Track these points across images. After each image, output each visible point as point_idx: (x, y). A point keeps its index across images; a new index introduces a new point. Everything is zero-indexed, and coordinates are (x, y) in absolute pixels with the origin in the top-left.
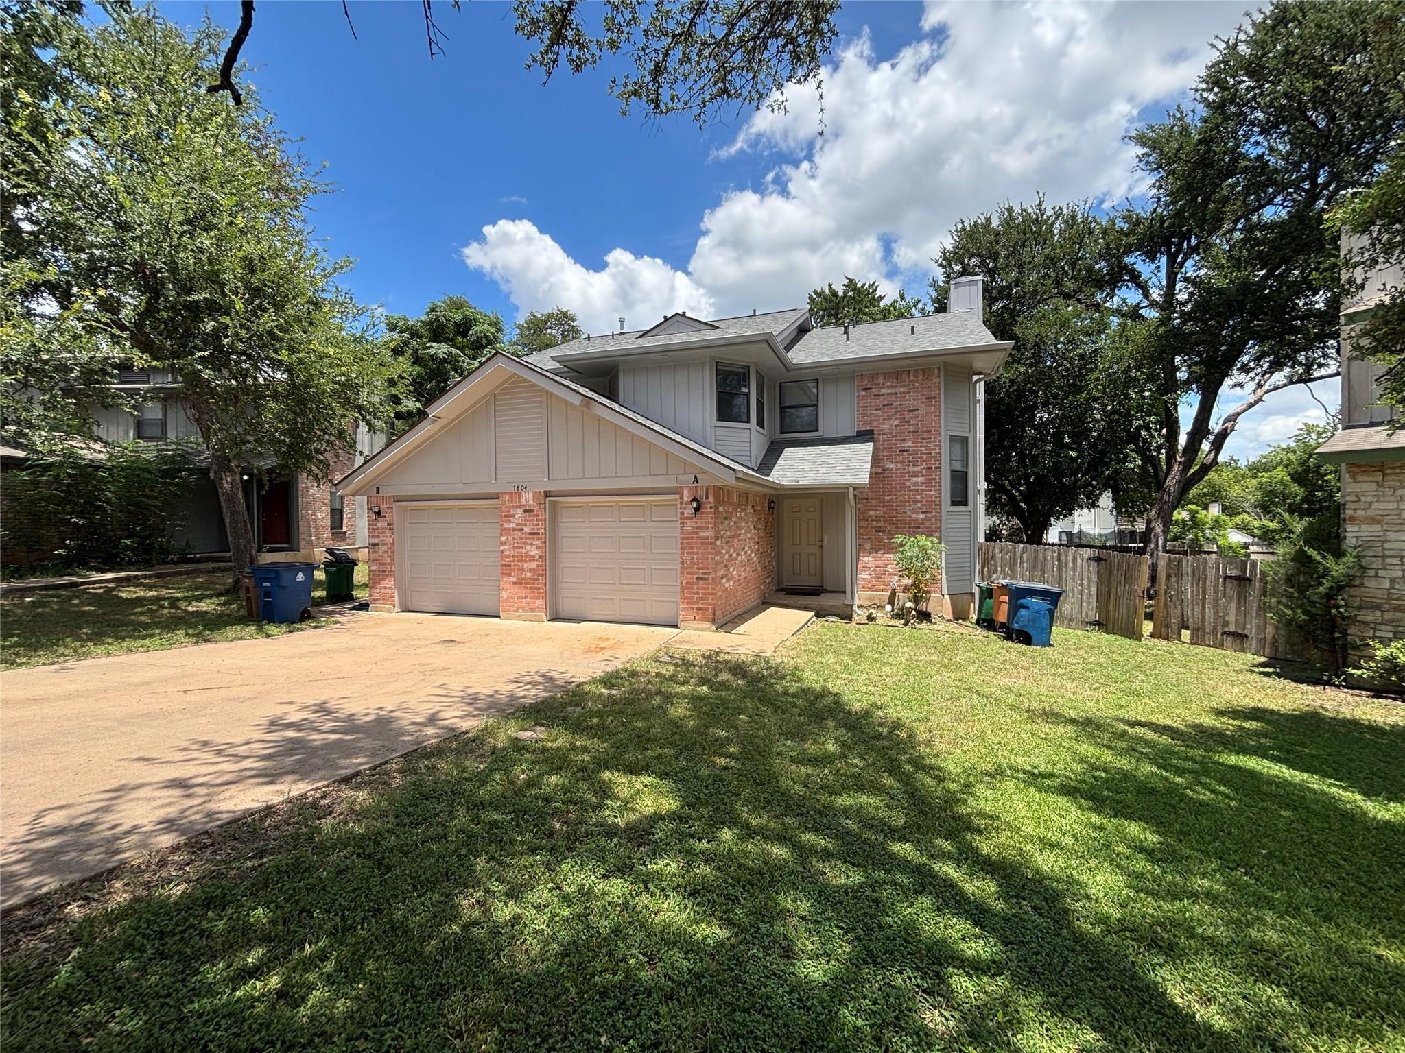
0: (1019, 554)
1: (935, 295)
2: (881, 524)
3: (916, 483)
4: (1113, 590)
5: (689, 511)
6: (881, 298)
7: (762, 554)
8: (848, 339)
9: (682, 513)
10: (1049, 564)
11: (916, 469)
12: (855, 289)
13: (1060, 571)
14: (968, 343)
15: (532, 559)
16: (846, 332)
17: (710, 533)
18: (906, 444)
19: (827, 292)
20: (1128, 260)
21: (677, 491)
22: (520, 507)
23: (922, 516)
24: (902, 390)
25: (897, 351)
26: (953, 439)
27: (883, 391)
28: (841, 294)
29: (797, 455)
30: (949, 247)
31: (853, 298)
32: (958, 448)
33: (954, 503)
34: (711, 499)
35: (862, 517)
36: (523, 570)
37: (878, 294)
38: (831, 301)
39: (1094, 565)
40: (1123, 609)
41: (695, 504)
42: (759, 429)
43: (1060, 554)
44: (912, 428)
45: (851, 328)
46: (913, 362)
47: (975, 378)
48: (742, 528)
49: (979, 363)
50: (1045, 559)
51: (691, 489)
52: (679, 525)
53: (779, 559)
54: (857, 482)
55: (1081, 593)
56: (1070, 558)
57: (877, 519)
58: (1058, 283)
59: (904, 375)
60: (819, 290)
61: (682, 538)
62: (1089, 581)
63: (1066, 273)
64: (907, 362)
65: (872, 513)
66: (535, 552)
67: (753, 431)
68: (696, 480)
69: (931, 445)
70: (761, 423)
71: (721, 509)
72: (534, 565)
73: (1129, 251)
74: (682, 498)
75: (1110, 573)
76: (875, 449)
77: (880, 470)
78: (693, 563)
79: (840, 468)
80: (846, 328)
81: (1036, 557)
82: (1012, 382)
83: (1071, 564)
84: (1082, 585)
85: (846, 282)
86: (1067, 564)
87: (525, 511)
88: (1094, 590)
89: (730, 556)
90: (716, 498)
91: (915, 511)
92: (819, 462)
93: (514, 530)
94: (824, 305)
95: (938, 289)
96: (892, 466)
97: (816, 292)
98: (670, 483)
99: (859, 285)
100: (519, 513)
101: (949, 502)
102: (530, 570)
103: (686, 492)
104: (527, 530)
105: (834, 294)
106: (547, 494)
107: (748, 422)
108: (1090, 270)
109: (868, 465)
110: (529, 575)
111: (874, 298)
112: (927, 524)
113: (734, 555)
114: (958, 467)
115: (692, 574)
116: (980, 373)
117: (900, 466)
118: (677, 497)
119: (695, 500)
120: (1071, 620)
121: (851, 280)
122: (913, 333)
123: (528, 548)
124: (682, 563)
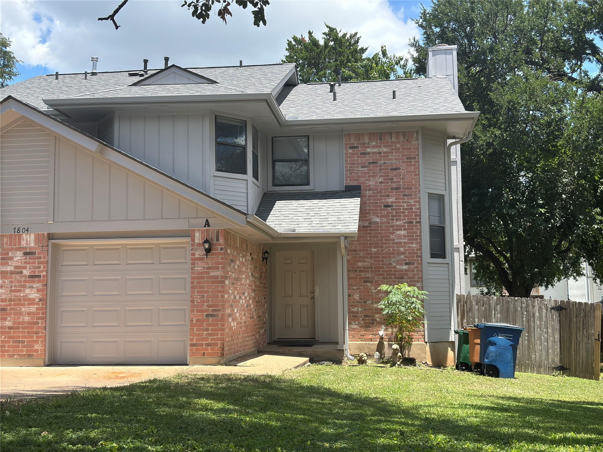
0: (493, 305)
1: (416, 55)
2: (369, 275)
3: (399, 236)
4: (574, 336)
5: (200, 252)
6: (363, 50)
7: (257, 302)
8: (335, 99)
9: (193, 254)
10: (519, 314)
11: (399, 223)
12: (336, 39)
13: (528, 321)
14: (442, 111)
15: (32, 302)
16: (332, 90)
17: (218, 273)
18: (390, 200)
19: (307, 39)
20: (589, 36)
21: (188, 234)
22: (19, 249)
23: (405, 267)
24: (385, 150)
25: (381, 114)
26: (431, 196)
27: (369, 150)
28: (322, 42)
29: (290, 207)
30: (429, 10)
31: (334, 48)
32: (435, 204)
33: (433, 256)
34: (221, 241)
35: (352, 269)
36: (21, 314)
37: (360, 45)
38: (312, 50)
39: (556, 314)
40: (583, 353)
41: (207, 246)
42: (255, 181)
43: (528, 306)
44: (394, 185)
45: (336, 87)
46: (395, 125)
47: (450, 141)
48: (243, 273)
49: (453, 128)
50: (516, 310)
51: (203, 232)
52: (189, 266)
53: (271, 309)
54: (348, 231)
55: (547, 340)
56: (537, 308)
57: (365, 269)
58: (528, 52)
59: (387, 137)
60: (299, 37)
61: (193, 278)
62: (553, 330)
63: (535, 43)
64: (389, 124)
65: (360, 264)
66: (34, 295)
67: (250, 183)
68: (207, 224)
69: (412, 202)
70: (255, 175)
71: (229, 251)
72: (33, 309)
73: (589, 27)
74: (193, 240)
75: (570, 321)
76: (362, 204)
77: (367, 224)
78: (203, 302)
79: (332, 219)
80: (332, 86)
81: (508, 308)
82: (489, 145)
83: (537, 314)
84: (547, 333)
85: (327, 30)
86: (534, 314)
87: (26, 254)
88: (557, 336)
89: (235, 297)
90: (226, 240)
91: (398, 262)
92: (312, 213)
93: (12, 273)
94: (304, 54)
95: (419, 49)
96: (378, 220)
97: (295, 39)
98: (182, 225)
99: (340, 35)
100: (19, 256)
101: (429, 255)
102: (29, 314)
103: (197, 235)
104: (26, 272)
105: (314, 42)
106: (51, 237)
107: (245, 173)
108: (557, 40)
109: (357, 217)
110: (27, 319)
111: (356, 51)
112: (410, 274)
113: (237, 297)
114: (437, 223)
115: (201, 311)
116: (454, 137)
117: (385, 220)
118: (188, 239)
119: (206, 241)
120: (540, 367)
121: (331, 30)
122: (394, 97)
123: (27, 291)
124: (192, 301)
